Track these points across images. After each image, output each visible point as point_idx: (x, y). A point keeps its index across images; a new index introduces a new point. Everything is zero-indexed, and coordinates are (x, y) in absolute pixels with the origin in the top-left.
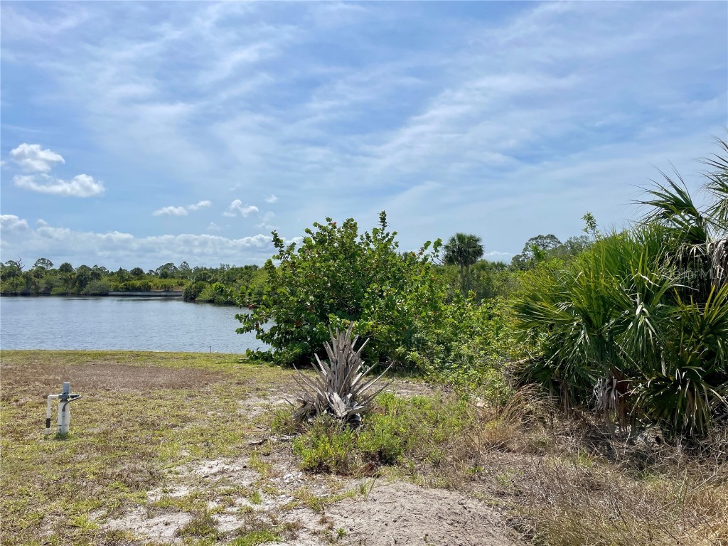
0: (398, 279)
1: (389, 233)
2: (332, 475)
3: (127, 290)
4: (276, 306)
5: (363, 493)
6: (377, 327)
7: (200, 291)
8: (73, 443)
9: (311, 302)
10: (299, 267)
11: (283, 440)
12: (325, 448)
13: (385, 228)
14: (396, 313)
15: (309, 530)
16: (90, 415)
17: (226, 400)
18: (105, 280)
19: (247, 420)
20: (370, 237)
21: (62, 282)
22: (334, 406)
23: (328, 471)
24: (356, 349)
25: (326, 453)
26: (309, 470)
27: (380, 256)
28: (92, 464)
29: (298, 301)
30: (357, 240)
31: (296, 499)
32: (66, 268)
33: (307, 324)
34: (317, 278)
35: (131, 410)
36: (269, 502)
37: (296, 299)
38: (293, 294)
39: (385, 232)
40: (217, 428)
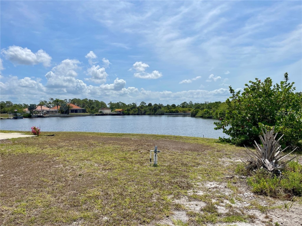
0: (296, 106)
1: (290, 83)
2: (268, 197)
3: (170, 112)
4: (232, 119)
5: (286, 208)
6: (284, 129)
7: (197, 113)
8: (159, 168)
9: (249, 117)
10: (242, 102)
11: (241, 178)
12: (264, 184)
13: (287, 81)
14: (295, 123)
15: (260, 220)
16: (163, 158)
17: (213, 158)
18: (163, 109)
19: (224, 167)
20: (279, 86)
21: (149, 110)
22: (267, 166)
23: (266, 194)
24: (276, 139)
25: (265, 186)
26: (256, 193)
27: (285, 95)
28: (167, 178)
29: (242, 117)
30: (272, 88)
31: (252, 205)
32: (150, 105)
33: (247, 127)
34: (251, 106)
35: (177, 158)
36: (239, 204)
37: (241, 116)
38: (240, 113)
39: (288, 83)
40: (211, 169)
